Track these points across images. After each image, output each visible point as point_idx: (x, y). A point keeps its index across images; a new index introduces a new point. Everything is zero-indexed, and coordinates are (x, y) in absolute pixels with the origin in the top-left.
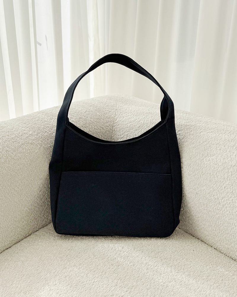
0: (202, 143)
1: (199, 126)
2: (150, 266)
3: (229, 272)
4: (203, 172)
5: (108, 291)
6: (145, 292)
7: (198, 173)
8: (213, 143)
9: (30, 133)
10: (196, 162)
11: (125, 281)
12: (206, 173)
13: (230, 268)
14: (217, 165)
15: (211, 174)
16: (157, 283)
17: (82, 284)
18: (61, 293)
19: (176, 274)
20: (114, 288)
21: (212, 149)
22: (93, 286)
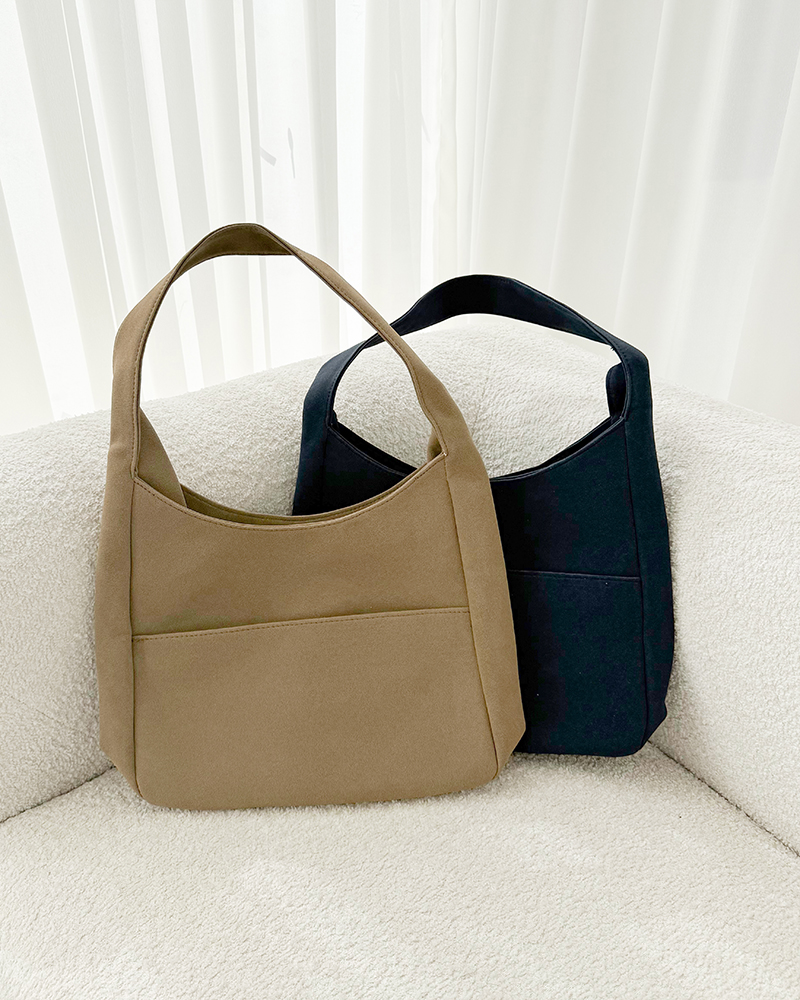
0: (746, 515)
1: (744, 458)
2: (542, 846)
3: (779, 894)
4: (737, 603)
5: (418, 898)
6: (519, 918)
7: (720, 602)
8: (781, 519)
9: (232, 442)
10: (718, 568)
11: (466, 876)
12: (747, 605)
13: (784, 885)
14: (785, 588)
15: (763, 614)
16: (558, 896)
17: (352, 869)
18: (293, 883)
19: (616, 880)
20: (434, 892)
21: (775, 535)
22: (380, 878)
